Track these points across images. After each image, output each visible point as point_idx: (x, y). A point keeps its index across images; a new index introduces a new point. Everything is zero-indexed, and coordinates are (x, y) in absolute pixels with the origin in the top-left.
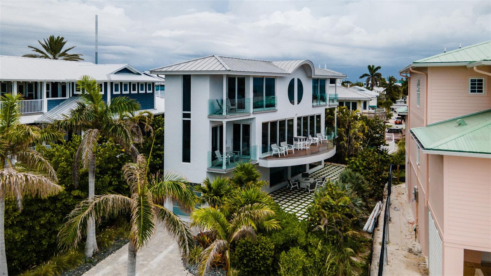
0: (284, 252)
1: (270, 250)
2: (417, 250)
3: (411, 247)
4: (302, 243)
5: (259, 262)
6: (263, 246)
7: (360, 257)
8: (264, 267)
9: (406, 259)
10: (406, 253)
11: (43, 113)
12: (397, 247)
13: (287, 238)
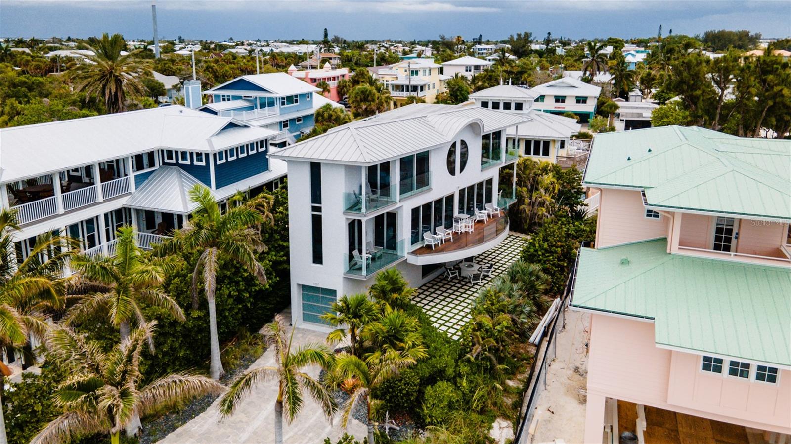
0: (430, 386)
1: (415, 385)
2: (584, 369)
3: (578, 365)
4: (450, 375)
5: (402, 398)
6: (406, 381)
7: (519, 380)
8: (407, 403)
9: (569, 381)
10: (570, 372)
11: (130, 193)
12: (562, 365)
13: (434, 370)
